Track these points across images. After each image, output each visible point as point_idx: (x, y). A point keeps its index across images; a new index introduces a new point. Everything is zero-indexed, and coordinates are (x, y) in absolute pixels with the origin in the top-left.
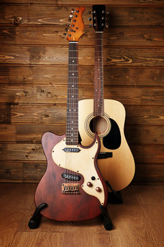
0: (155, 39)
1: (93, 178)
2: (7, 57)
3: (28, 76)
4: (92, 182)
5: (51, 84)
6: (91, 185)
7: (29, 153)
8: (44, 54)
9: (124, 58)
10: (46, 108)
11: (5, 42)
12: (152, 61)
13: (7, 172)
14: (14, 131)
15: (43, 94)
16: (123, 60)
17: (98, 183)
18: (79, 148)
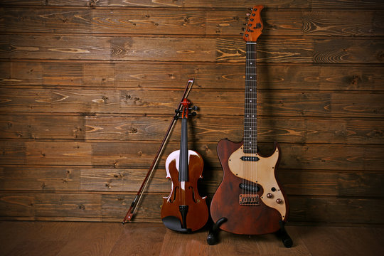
0: (282, 26)
1: (273, 189)
2: (80, 51)
3: (109, 76)
4: (272, 193)
5: (139, 87)
6: (271, 197)
7: (111, 181)
8: (130, 46)
9: (240, 52)
10: (133, 119)
11: (78, 30)
12: (278, 55)
13: (80, 207)
14: (90, 152)
15: (129, 100)
16: (238, 54)
17: (279, 195)
18: (258, 156)
